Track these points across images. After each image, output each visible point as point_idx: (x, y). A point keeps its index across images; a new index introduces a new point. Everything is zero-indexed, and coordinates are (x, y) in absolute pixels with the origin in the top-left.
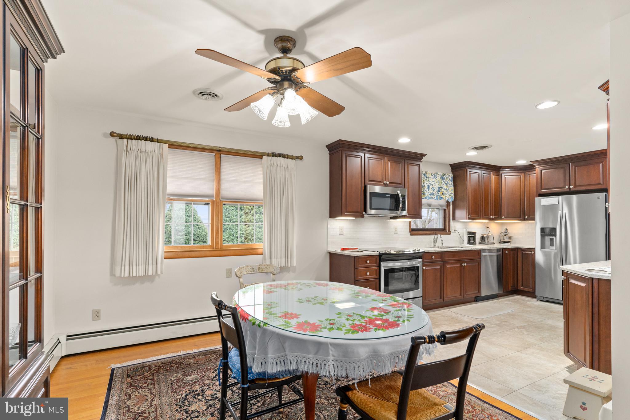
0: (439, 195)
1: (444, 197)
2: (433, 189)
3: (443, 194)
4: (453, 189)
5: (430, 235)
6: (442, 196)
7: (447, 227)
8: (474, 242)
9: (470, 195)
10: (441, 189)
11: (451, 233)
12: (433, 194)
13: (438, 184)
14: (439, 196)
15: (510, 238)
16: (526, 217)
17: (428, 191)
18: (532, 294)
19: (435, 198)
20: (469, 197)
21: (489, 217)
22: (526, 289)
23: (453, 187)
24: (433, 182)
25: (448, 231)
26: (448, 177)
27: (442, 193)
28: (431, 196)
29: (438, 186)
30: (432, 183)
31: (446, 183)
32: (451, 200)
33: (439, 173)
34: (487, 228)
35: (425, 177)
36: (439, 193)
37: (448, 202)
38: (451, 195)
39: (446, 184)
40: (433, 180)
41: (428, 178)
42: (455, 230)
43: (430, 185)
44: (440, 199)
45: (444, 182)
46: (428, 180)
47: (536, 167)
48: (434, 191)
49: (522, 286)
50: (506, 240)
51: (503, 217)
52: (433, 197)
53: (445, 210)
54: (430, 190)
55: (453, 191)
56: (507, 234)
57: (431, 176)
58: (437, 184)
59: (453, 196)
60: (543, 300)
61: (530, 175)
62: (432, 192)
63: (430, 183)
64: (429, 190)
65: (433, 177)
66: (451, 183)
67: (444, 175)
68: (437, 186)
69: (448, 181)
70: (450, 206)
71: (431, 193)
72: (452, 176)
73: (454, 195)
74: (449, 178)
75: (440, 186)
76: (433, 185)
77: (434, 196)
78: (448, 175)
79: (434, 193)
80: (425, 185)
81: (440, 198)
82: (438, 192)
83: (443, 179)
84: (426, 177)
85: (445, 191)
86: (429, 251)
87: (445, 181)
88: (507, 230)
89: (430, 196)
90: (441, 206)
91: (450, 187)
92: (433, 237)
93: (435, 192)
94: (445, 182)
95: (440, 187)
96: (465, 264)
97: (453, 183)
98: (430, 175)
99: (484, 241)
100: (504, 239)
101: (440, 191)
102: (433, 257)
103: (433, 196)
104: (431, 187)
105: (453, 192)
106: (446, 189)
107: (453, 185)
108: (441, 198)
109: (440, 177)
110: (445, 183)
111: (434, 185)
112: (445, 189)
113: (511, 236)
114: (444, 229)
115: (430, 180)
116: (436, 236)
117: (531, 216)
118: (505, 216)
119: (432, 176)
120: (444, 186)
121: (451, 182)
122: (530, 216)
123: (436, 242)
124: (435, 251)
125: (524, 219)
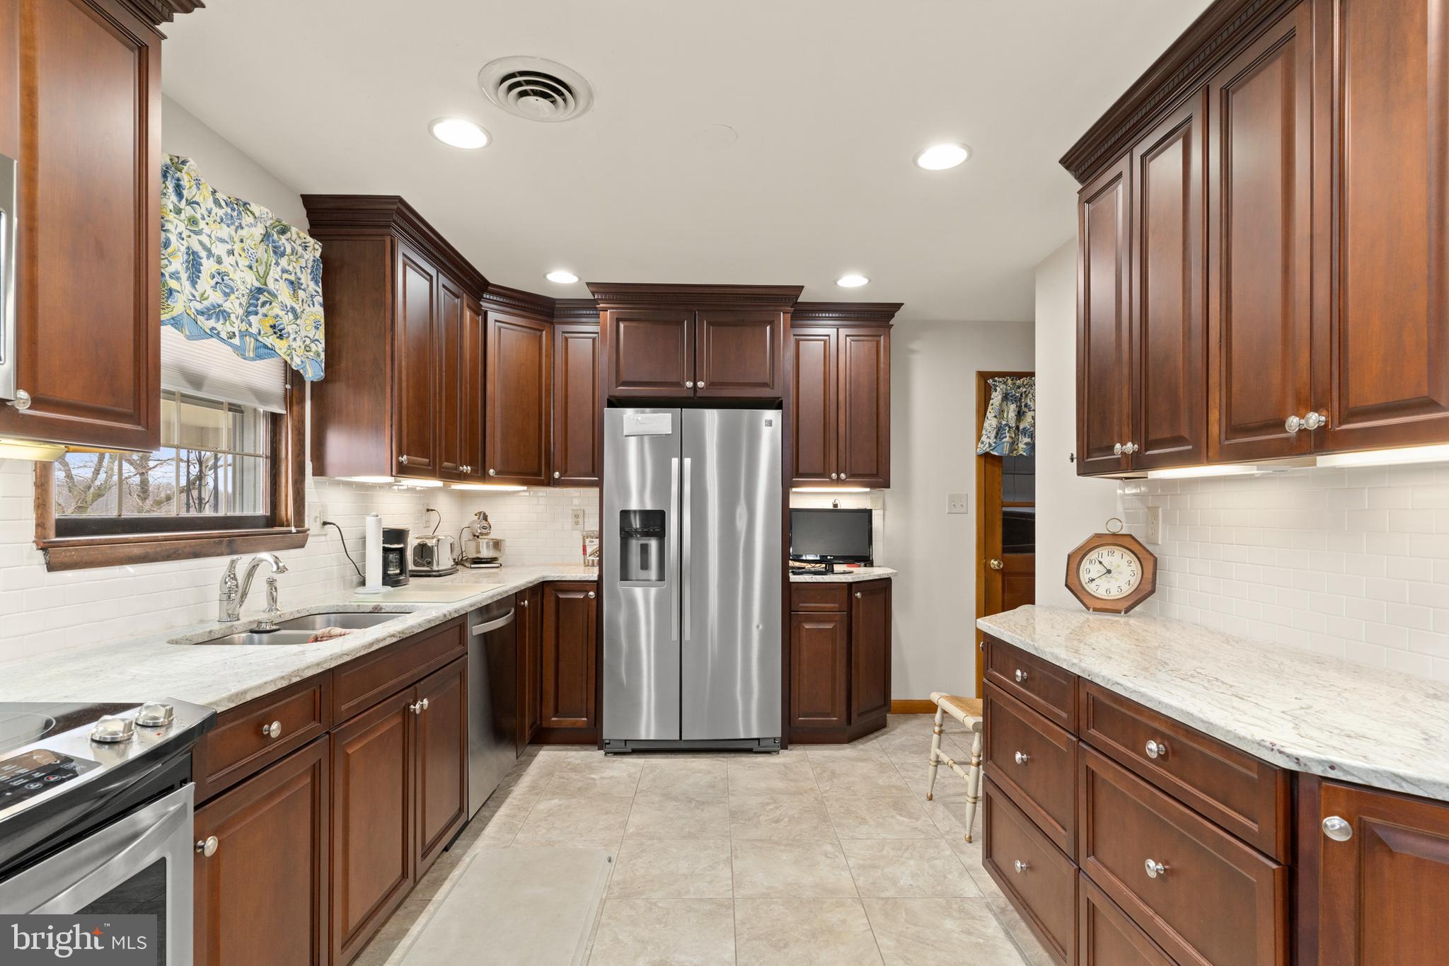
0: (254, 330)
1: (281, 346)
2: (221, 279)
3: (278, 332)
4: (322, 321)
5: (196, 555)
6: (271, 340)
7: (288, 509)
8: (401, 573)
9: (404, 364)
10: (262, 298)
11: (310, 539)
12: (218, 312)
13: (251, 268)
14: (251, 335)
15: (497, 545)
16: (557, 475)
17: (187, 284)
18: (591, 736)
19: (236, 341)
20: (400, 372)
21: (456, 468)
22: (568, 721)
23: (319, 312)
24: (222, 241)
25: (294, 530)
26: (300, 249)
27: (273, 327)
28: (212, 323)
29: (252, 280)
30: (219, 249)
31: (292, 278)
32: (313, 373)
33: (254, 207)
34: (428, 510)
35: (170, 185)
36: (252, 318)
37: (294, 377)
38: (313, 347)
39: (292, 283)
40: (225, 232)
41: (189, 203)
42: (325, 523)
43: (203, 254)
44: (259, 357)
45: (279, 269)
46: (193, 221)
47: (601, 305)
48: (227, 295)
49: (556, 713)
50: (486, 553)
51: (491, 472)
52: (224, 328)
53: (275, 419)
54: (205, 283)
55: (322, 328)
56: (487, 534)
57: (210, 204)
58: (244, 262)
59: (323, 356)
60: (625, 750)
61: (567, 335)
62: (215, 297)
63: (204, 238)
64: (194, 281)
65: (221, 212)
66: (313, 288)
67: (283, 231)
68: (244, 279)
69: (298, 270)
70: (302, 401)
71: (206, 303)
72: (318, 254)
73: (328, 350)
74: (306, 257)
75: (257, 284)
76: (219, 261)
77: (230, 329)
78: (299, 242)
79: (227, 306)
80: (173, 238)
81: (257, 348)
82: (248, 313)
83: (278, 252)
84: (180, 195)
85: (287, 319)
86: (245, 692)
87: (284, 262)
88: (485, 518)
89: (208, 324)
90: (261, 396)
91: (306, 306)
92: (218, 565)
93: (234, 306)
94: (284, 271)
95: (260, 291)
96: (426, 702)
97: (320, 290)
98: (206, 191)
99: (430, 563)
100: (478, 552)
101: (256, 313)
102: (275, 728)
103: (219, 326)
104: (208, 266)
105: (321, 335)
106: (293, 309)
107: (320, 299)
108: (264, 351)
109: (259, 231)
110: (285, 276)
111: (228, 260)
112: (284, 307)
113: (498, 537)
114: (273, 520)
115: (202, 224)
116: (244, 561)
117: (568, 473)
118: (499, 469)
119: (217, 202)
120: (284, 294)
121: (312, 284)
122: (566, 471)
123: (244, 595)
124: (284, 684)
125: (550, 482)
